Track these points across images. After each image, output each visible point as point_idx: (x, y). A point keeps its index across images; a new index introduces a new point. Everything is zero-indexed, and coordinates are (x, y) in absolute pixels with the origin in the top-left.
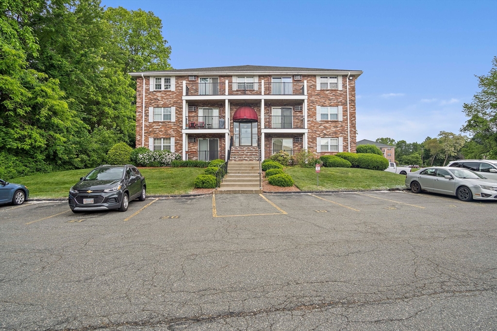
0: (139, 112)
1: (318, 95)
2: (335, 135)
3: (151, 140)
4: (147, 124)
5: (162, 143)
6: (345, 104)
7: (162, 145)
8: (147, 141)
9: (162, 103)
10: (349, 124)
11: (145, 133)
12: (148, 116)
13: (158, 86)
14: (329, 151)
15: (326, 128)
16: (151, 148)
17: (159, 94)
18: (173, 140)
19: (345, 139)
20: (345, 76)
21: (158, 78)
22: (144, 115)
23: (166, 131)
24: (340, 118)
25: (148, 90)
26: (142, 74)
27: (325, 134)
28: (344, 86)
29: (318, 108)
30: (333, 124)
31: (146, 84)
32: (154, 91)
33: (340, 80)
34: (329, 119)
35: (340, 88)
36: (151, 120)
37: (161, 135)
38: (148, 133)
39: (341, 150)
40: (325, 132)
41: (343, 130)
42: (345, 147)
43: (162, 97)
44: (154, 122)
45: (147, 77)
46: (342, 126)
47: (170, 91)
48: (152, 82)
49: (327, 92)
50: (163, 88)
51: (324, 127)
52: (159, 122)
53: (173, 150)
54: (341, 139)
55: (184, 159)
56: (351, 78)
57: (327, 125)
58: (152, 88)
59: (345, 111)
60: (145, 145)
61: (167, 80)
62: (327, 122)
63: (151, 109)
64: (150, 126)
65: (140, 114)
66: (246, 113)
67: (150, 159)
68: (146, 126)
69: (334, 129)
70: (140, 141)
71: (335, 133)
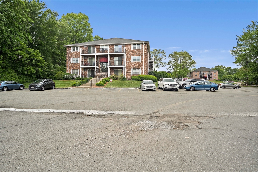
0: (67, 60)
1: (132, 52)
2: (138, 68)
3: (71, 70)
4: (70, 64)
5: (75, 71)
6: (142, 55)
7: (75, 72)
8: (70, 70)
9: (75, 56)
10: (144, 63)
11: (69, 67)
12: (70, 61)
13: (74, 50)
14: (136, 74)
15: (134, 65)
16: (71, 73)
17: (74, 53)
18: (79, 70)
19: (142, 69)
20: (142, 44)
21: (74, 47)
22: (69, 61)
23: (77, 67)
24: (140, 61)
25: (70, 51)
26: (68, 46)
27: (134, 67)
28: (142, 48)
29: (132, 57)
30: (138, 63)
31: (70, 49)
32: (72, 52)
33: (141, 46)
34: (136, 61)
35: (141, 48)
36: (71, 63)
37: (75, 68)
38: (70, 68)
39: (140, 74)
40: (134, 66)
41: (141, 66)
42: (142, 72)
43: (75, 54)
44: (72, 63)
45: (70, 47)
46: (141, 64)
47: (78, 52)
48: (72, 48)
49: (136, 50)
50: (75, 51)
51: (134, 64)
52: (74, 63)
53: (79, 74)
54: (140, 69)
55: (81, 77)
56: (145, 44)
57: (135, 64)
58: (72, 51)
59: (142, 58)
60: (69, 72)
61: (77, 48)
62: (135, 62)
63: (71, 59)
64: (71, 65)
65: (68, 60)
66: (103, 60)
67: (69, 77)
68: (70, 65)
69: (138, 65)
70: (68, 70)
71: (138, 67)
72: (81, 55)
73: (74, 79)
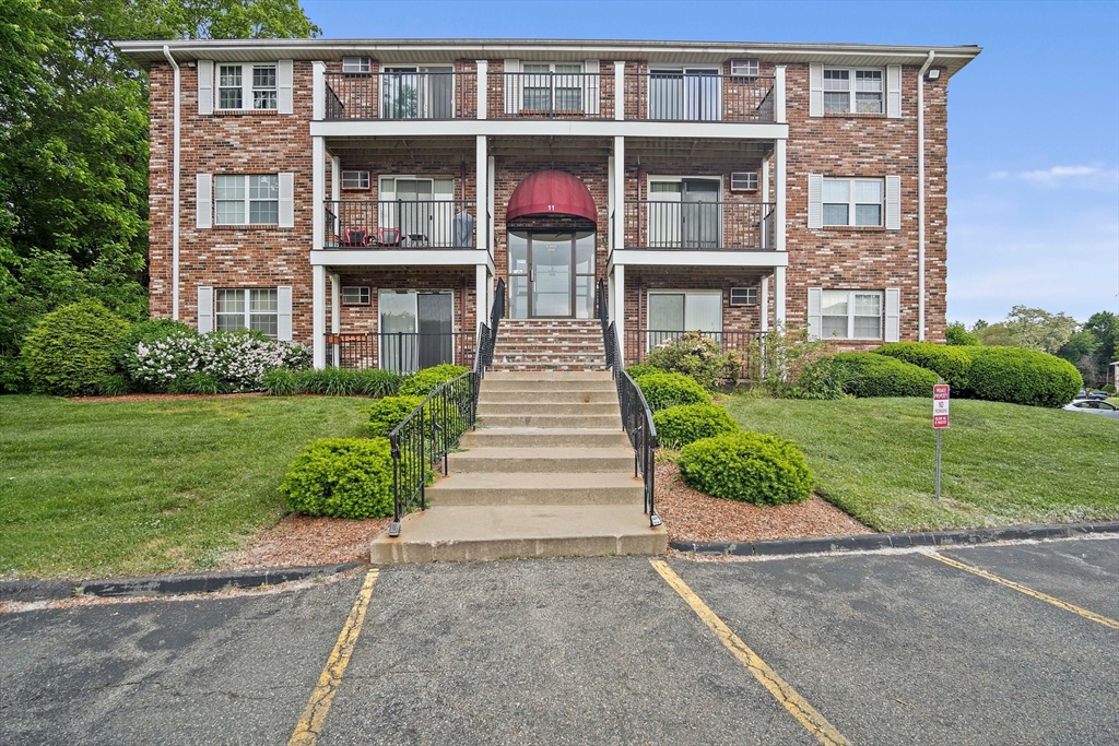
0: (161, 191)
1: (813, 134)
2: (872, 282)
3: (205, 296)
4: (191, 235)
5: (247, 308)
6: (908, 170)
7: (247, 313)
8: (189, 297)
9: (246, 157)
10: (922, 242)
11: (182, 269)
12: (193, 206)
13: (232, 97)
14: (851, 337)
15: (840, 254)
16: (205, 326)
17: (232, 126)
18: (285, 294)
19: (909, 297)
20: (911, 68)
21: (229, 66)
22: (177, 202)
23: (262, 261)
24: (893, 221)
25: (190, 109)
26: (166, 48)
27: (838, 278)
28: (909, 104)
29: (814, 180)
30: (868, 242)
31: (184, 87)
32: (216, 115)
33: (894, 81)
34: (853, 223)
35: (894, 109)
36: (203, 221)
37: (242, 275)
38: (193, 270)
39: (892, 336)
40: (836, 268)
41: (901, 263)
42: (909, 324)
43: (244, 135)
44: (216, 229)
45: (189, 62)
46: (897, 249)
47: (274, 115)
48: (207, 77)
49: (848, 125)
50: (248, 104)
51: (836, 250)
52: (233, 229)
53: (285, 331)
54: (893, 296)
55: (319, 363)
56: (934, 74)
57: (845, 244)
58: (207, 104)
59: (910, 194)
60: (183, 312)
61: (265, 75)
62: (846, 232)
63: (203, 181)
64: (203, 243)
65: (165, 195)
66: (553, 195)
67: (183, 362)
68: (185, 244)
69: (870, 260)
70: (165, 297)
71: (874, 272)
72: (320, 129)
73: (251, 385)
